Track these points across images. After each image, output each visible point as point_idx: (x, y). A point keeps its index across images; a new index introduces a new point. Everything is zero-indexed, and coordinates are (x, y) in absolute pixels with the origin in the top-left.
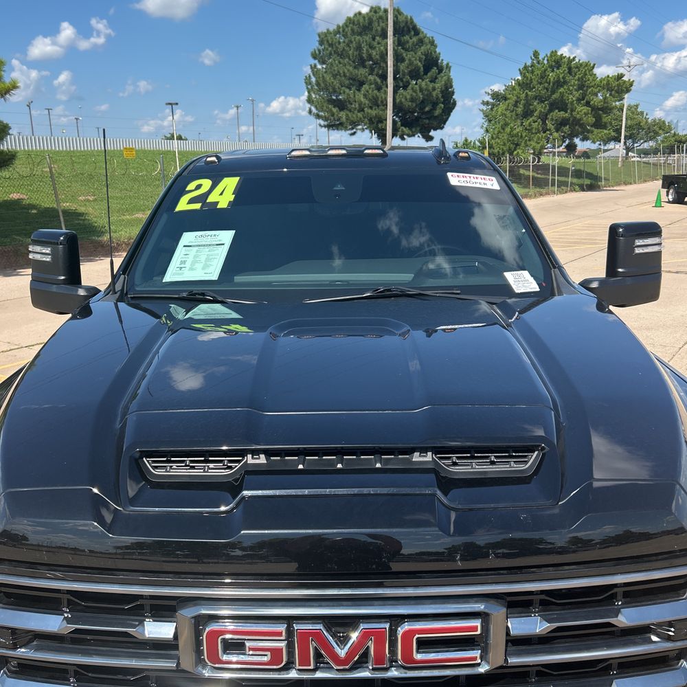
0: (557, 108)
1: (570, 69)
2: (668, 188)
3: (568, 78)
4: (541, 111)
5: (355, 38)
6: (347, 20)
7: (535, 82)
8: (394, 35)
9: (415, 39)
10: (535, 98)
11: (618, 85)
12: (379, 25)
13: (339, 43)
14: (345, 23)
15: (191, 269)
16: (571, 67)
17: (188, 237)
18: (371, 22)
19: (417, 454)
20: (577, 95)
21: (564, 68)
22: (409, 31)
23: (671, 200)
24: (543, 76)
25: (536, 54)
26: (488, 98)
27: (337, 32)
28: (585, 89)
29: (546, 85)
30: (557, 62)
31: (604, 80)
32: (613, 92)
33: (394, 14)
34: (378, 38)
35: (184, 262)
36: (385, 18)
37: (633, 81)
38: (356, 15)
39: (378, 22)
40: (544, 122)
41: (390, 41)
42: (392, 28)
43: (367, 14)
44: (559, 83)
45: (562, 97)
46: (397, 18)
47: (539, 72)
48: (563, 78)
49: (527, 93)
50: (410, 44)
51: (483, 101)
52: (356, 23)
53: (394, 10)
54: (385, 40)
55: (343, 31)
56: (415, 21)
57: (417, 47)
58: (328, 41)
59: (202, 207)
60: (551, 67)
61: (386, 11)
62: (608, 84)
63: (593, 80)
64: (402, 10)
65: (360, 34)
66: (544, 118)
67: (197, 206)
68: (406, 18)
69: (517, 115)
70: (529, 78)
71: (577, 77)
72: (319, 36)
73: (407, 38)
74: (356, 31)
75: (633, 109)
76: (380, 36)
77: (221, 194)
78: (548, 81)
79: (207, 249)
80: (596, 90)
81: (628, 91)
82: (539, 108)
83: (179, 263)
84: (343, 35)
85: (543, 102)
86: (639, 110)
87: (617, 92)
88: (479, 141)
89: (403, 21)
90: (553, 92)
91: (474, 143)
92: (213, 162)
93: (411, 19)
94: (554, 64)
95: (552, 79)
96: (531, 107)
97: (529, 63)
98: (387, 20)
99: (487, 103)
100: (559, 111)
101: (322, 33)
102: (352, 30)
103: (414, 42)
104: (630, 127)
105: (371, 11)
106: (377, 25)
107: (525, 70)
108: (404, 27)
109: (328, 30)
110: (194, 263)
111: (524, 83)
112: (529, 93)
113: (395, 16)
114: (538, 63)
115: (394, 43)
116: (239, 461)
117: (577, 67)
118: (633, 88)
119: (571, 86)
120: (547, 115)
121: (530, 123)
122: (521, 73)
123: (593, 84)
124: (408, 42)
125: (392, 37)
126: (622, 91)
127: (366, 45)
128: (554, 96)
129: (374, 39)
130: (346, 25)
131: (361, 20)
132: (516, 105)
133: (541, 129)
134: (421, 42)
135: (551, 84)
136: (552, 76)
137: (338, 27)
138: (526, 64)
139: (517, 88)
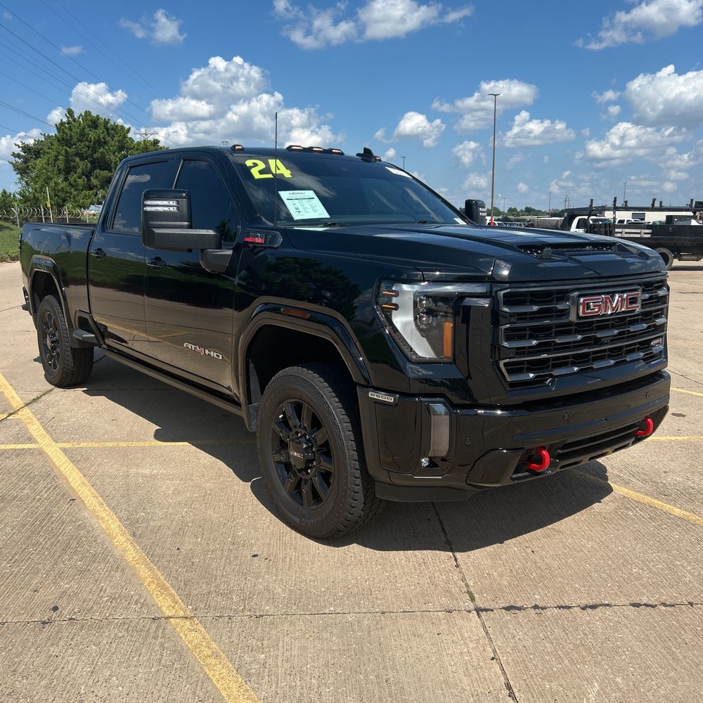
1: (107, 130)
3: (108, 138)
4: (83, 169)
7: (75, 140)
10: (77, 154)
21: (101, 130)
24: (83, 134)
25: (70, 112)
26: (18, 150)
29: (87, 143)
30: (93, 122)
31: (141, 143)
40: (89, 179)
44: (100, 143)
45: (104, 157)
47: (77, 130)
48: (103, 138)
49: (66, 150)
51: (14, 153)
60: (89, 126)
62: (146, 148)
63: (130, 143)
66: (88, 175)
69: (59, 170)
70: (69, 135)
71: (116, 139)
78: (89, 139)
82: (82, 165)
88: (20, 194)
90: (94, 151)
91: (14, 196)
94: (90, 123)
95: (92, 138)
96: (73, 163)
99: (18, 156)
100: (102, 170)
107: (62, 127)
111: (63, 139)
112: (69, 150)
114: (75, 121)
117: (114, 129)
119: (111, 146)
120: (90, 172)
121: (75, 179)
122: (58, 129)
123: (132, 146)
128: (95, 156)
132: (56, 159)
133: (87, 185)
135: (92, 143)
138: (61, 120)
139: (55, 143)
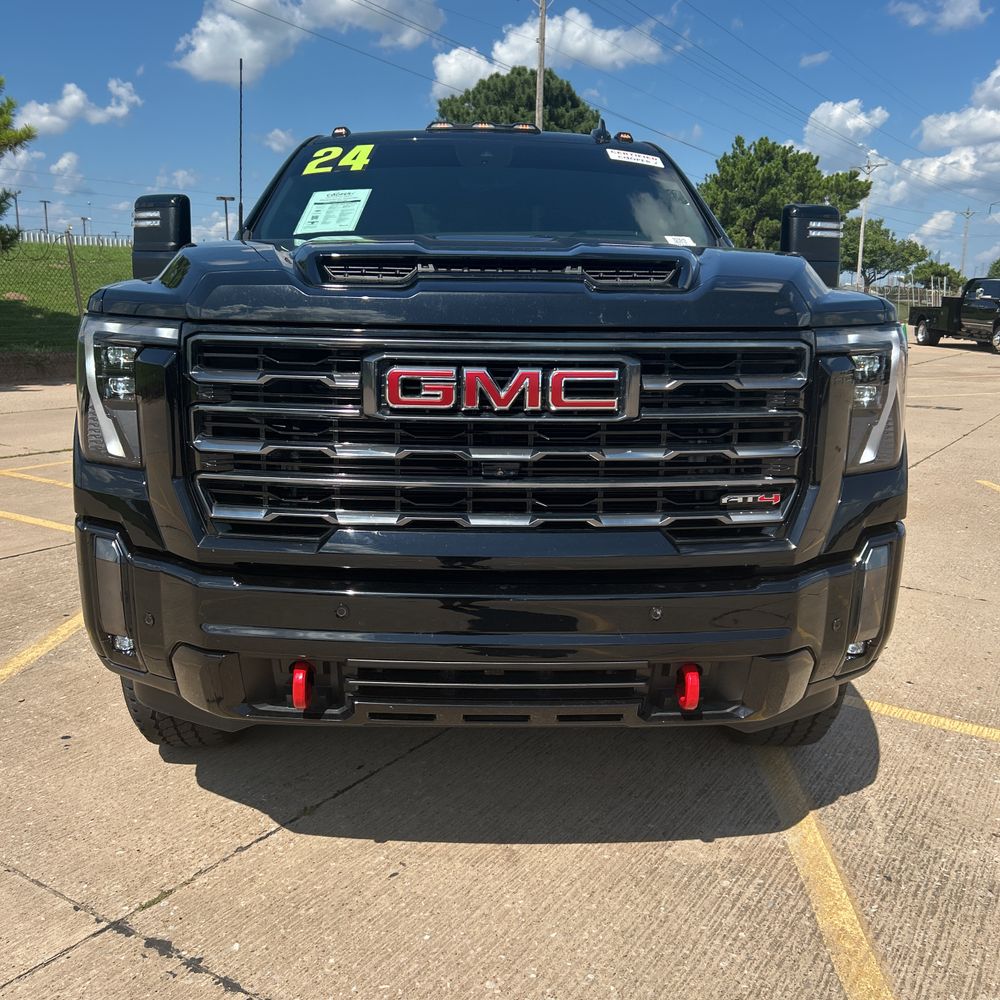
0: (767, 215)
1: (785, 162)
2: (917, 324)
3: (783, 174)
4: (745, 219)
5: (490, 108)
6: (479, 85)
7: (737, 179)
8: (544, 105)
9: (573, 112)
10: (738, 200)
11: (852, 187)
12: (524, 93)
13: (468, 114)
14: (476, 88)
15: (324, 223)
16: (789, 161)
17: (318, 196)
18: (512, 87)
19: (568, 268)
20: (795, 198)
21: (778, 161)
22: (564, 103)
23: (921, 340)
24: (749, 170)
25: (739, 141)
27: (466, 98)
28: (807, 190)
29: (753, 183)
30: (767, 153)
31: (832, 179)
32: (845, 196)
33: (544, 78)
34: (522, 109)
35: (317, 217)
36: (532, 82)
37: (872, 182)
38: (491, 77)
39: (523, 87)
40: (750, 234)
41: (539, 113)
42: (542, 96)
43: (508, 75)
44: (771, 182)
45: (775, 200)
46: (549, 84)
47: (743, 165)
48: (776, 174)
49: (726, 193)
50: (566, 119)
52: (492, 88)
53: (545, 71)
54: (532, 113)
55: (474, 98)
56: (574, 88)
57: (576, 123)
58: (452, 111)
59: (332, 170)
60: (760, 159)
61: (533, 73)
62: (838, 184)
63: (817, 179)
64: (556, 72)
65: (498, 103)
66: (750, 228)
67: (329, 169)
68: (562, 83)
70: (730, 173)
71: (795, 174)
72: (440, 104)
73: (561, 110)
74: (491, 99)
75: (874, 227)
76: (526, 106)
77: (355, 158)
78: (755, 177)
79: (340, 205)
80: (821, 193)
81: (865, 194)
82: (744, 214)
83: (310, 217)
84: (474, 105)
85: (748, 206)
86: (883, 227)
87: (849, 196)
89: (556, 88)
90: (762, 194)
92: (341, 134)
93: (568, 85)
94: (763, 155)
95: (760, 175)
96: (732, 213)
97: (730, 153)
98: (535, 85)
100: (771, 219)
101: (445, 100)
102: (487, 97)
103: (571, 117)
104: (871, 252)
105: (512, 72)
106: (520, 90)
107: (724, 163)
108: (557, 96)
109: (453, 96)
110: (326, 218)
111: (722, 179)
112: (729, 193)
113: (547, 81)
114: (743, 153)
115: (544, 116)
116: (410, 271)
117: (795, 161)
118: (871, 191)
119: (788, 185)
120: (754, 224)
122: (719, 167)
123: (817, 184)
124: (563, 116)
125: (541, 108)
126: (856, 195)
127: (506, 118)
128: (765, 198)
129: (517, 111)
130: (478, 90)
131: (500, 84)
133: (745, 243)
134: (581, 116)
135: (760, 182)
136: (760, 171)
137: (467, 92)
138: (725, 154)
139: (713, 186)
